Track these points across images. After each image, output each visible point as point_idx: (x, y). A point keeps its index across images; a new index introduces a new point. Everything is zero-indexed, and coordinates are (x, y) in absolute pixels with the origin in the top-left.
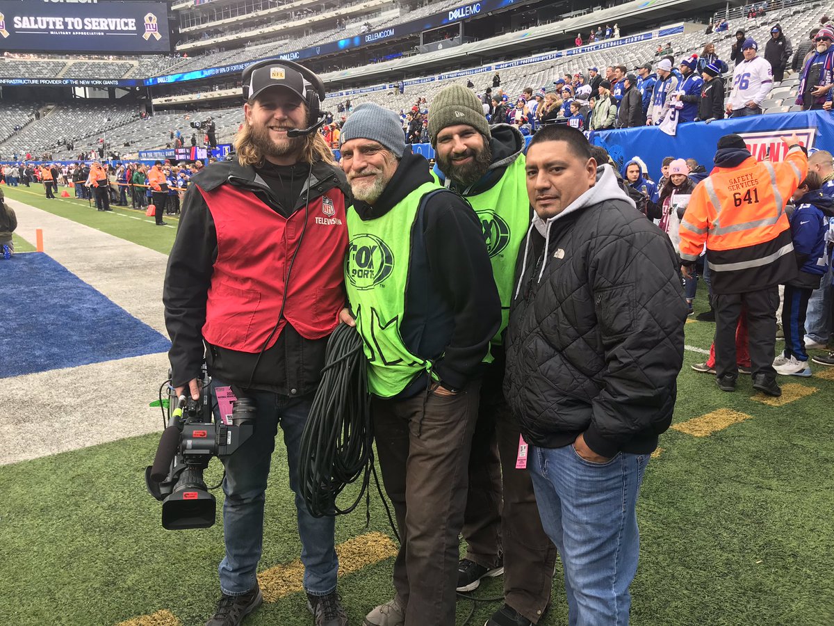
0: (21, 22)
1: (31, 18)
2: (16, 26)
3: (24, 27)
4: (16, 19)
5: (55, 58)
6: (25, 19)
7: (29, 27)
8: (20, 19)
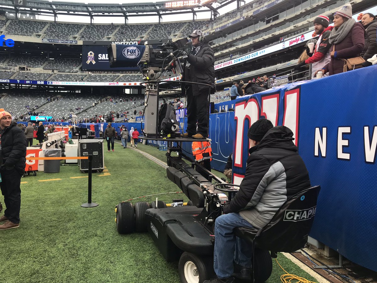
0: (102, 56)
1: (106, 55)
2: (99, 59)
3: (103, 59)
4: (100, 55)
5: (115, 73)
6: (104, 55)
7: (105, 59)
8: (101, 55)
